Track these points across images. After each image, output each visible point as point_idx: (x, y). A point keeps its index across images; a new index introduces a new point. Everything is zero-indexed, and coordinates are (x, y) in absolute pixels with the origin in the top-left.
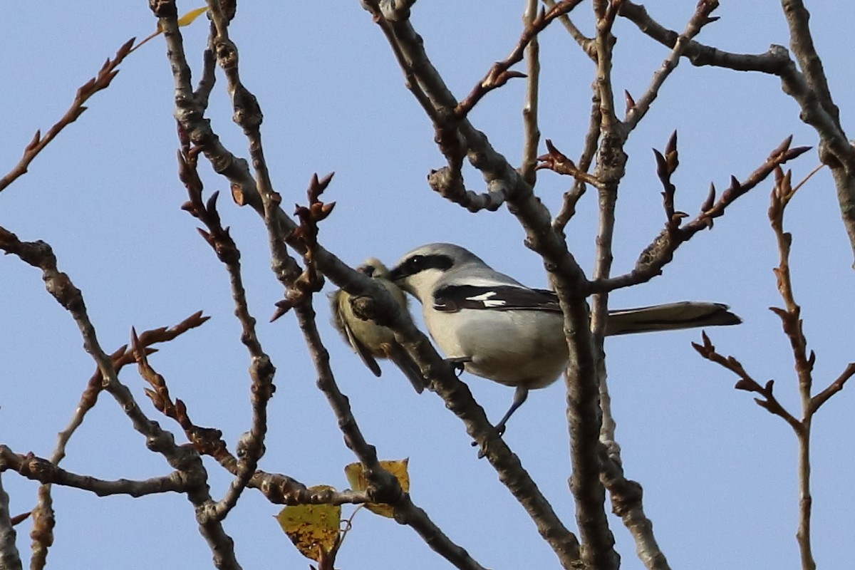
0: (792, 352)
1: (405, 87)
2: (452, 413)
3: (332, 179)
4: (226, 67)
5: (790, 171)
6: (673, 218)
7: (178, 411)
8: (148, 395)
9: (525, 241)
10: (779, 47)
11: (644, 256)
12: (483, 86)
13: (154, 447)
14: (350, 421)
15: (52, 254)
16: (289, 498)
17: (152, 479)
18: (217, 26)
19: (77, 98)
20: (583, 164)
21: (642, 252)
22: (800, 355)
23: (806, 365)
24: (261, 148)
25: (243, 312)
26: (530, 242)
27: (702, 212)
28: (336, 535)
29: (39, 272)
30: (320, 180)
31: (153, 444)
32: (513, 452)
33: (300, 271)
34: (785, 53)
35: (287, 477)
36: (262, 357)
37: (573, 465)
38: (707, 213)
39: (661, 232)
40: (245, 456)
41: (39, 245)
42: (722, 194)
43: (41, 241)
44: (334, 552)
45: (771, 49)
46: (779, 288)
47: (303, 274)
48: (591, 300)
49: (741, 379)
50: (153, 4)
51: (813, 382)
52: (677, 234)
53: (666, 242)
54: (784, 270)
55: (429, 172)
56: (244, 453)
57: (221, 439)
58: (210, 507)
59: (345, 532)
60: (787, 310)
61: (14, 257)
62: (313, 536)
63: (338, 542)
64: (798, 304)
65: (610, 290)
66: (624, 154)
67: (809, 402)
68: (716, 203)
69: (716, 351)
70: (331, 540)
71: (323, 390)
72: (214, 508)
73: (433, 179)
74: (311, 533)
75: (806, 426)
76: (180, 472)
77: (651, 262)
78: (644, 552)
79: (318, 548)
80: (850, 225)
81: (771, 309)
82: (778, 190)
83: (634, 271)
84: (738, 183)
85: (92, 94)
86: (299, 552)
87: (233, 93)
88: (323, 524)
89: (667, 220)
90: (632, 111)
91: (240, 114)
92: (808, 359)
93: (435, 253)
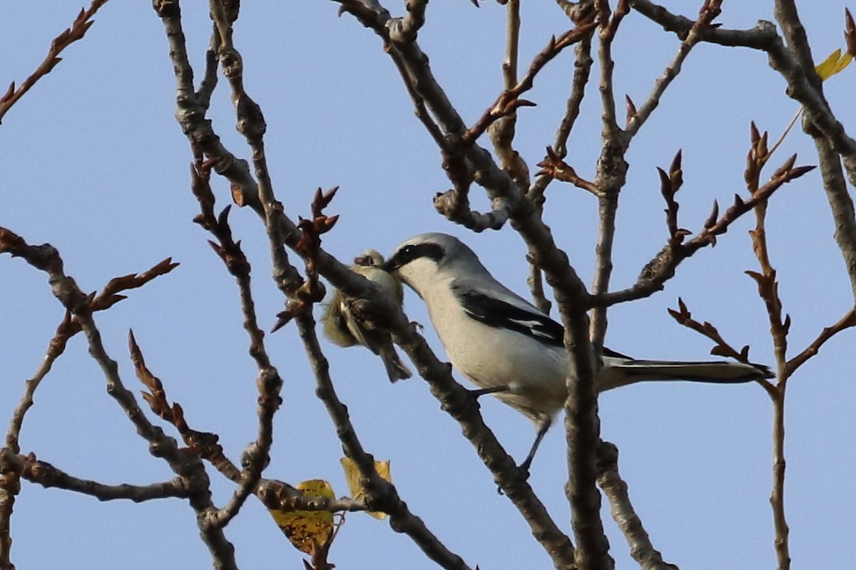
0: (767, 316)
1: (414, 115)
2: (448, 415)
3: (336, 194)
4: (230, 76)
5: (766, 133)
6: (676, 235)
7: (175, 414)
8: (145, 398)
9: (527, 256)
10: (766, 22)
11: (646, 271)
12: (492, 113)
13: (156, 452)
14: (348, 431)
15: (59, 258)
16: (285, 504)
17: (154, 484)
18: (222, 35)
19: (52, 49)
20: (564, 128)
21: (643, 266)
22: (775, 318)
23: (781, 330)
24: (264, 157)
25: (251, 324)
26: (532, 256)
27: (705, 229)
28: (330, 528)
29: (45, 276)
30: (324, 194)
31: (156, 449)
32: (508, 454)
33: (301, 280)
34: (773, 29)
35: (284, 483)
36: (270, 370)
37: (569, 472)
38: (710, 230)
39: (663, 248)
40: (249, 467)
41: (46, 248)
42: (725, 212)
43: (47, 245)
44: (327, 545)
45: (758, 25)
46: (755, 250)
47: (305, 285)
48: (591, 313)
49: (717, 345)
50: (157, 5)
51: (788, 346)
52: (680, 250)
53: (668, 258)
54: (760, 234)
55: (435, 195)
56: (249, 464)
57: (218, 443)
58: (212, 514)
59: (339, 526)
60: (763, 274)
61: (21, 260)
62: (306, 529)
63: (331, 537)
64: (774, 268)
65: (610, 305)
66: (625, 162)
67: (785, 366)
68: (719, 220)
69: (692, 318)
70: (324, 533)
71: (323, 398)
72: (216, 515)
73: (438, 202)
74: (304, 527)
75: (781, 390)
76: (183, 478)
77: (653, 278)
78: (618, 514)
79: (310, 541)
80: (832, 195)
81: (747, 272)
82: (754, 152)
83: (636, 286)
84: (742, 201)
85: (67, 45)
86: (292, 545)
87: (237, 102)
88: (316, 518)
89: (670, 237)
90: (633, 119)
91: (244, 124)
92: (783, 323)
93: (426, 241)
